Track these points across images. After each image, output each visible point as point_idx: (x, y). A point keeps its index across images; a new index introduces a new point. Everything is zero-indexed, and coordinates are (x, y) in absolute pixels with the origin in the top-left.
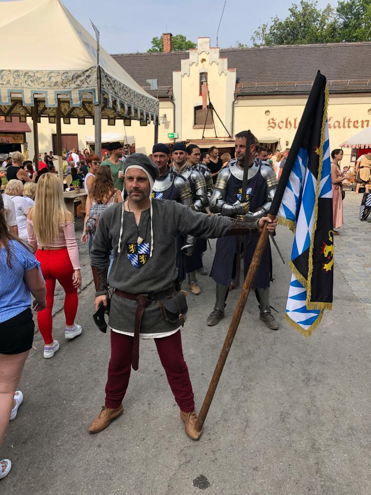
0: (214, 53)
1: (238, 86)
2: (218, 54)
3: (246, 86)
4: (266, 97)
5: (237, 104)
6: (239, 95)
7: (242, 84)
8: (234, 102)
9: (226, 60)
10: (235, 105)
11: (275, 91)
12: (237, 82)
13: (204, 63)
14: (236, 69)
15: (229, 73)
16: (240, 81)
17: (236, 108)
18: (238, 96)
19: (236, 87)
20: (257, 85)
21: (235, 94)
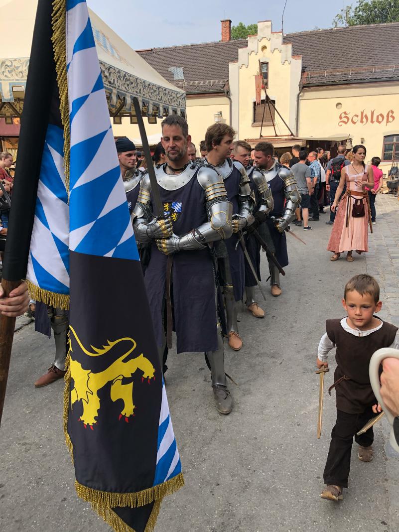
0: (276, 38)
1: (305, 76)
2: (280, 40)
3: (313, 76)
4: (337, 87)
5: (302, 96)
6: (305, 87)
7: (309, 74)
8: (299, 95)
9: (290, 46)
10: (300, 98)
11: (348, 79)
12: (303, 71)
13: (265, 50)
14: (301, 56)
15: (294, 61)
16: (307, 70)
17: (301, 101)
18: (303, 87)
19: (301, 78)
20: (327, 74)
21: (299, 85)
